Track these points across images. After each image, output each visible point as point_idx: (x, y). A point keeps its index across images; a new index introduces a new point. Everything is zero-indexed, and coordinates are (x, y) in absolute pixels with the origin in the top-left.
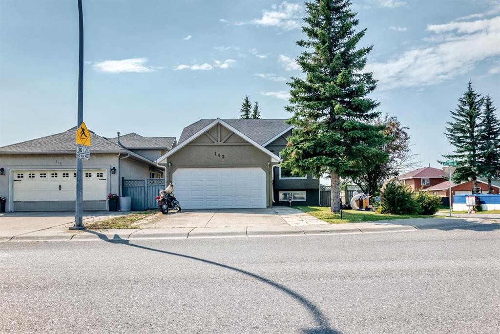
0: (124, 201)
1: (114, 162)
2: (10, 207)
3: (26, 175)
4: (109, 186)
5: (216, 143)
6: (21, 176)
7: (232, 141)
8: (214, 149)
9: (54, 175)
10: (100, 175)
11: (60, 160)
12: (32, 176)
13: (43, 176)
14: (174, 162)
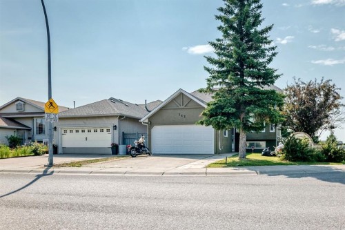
0: (122, 148)
1: (116, 122)
2: (60, 151)
3: (68, 131)
4: (113, 138)
5: (180, 107)
6: (66, 131)
7: (190, 105)
8: (179, 111)
9: (83, 131)
10: (108, 130)
11: (85, 121)
12: (71, 131)
13: (77, 131)
14: (152, 121)
